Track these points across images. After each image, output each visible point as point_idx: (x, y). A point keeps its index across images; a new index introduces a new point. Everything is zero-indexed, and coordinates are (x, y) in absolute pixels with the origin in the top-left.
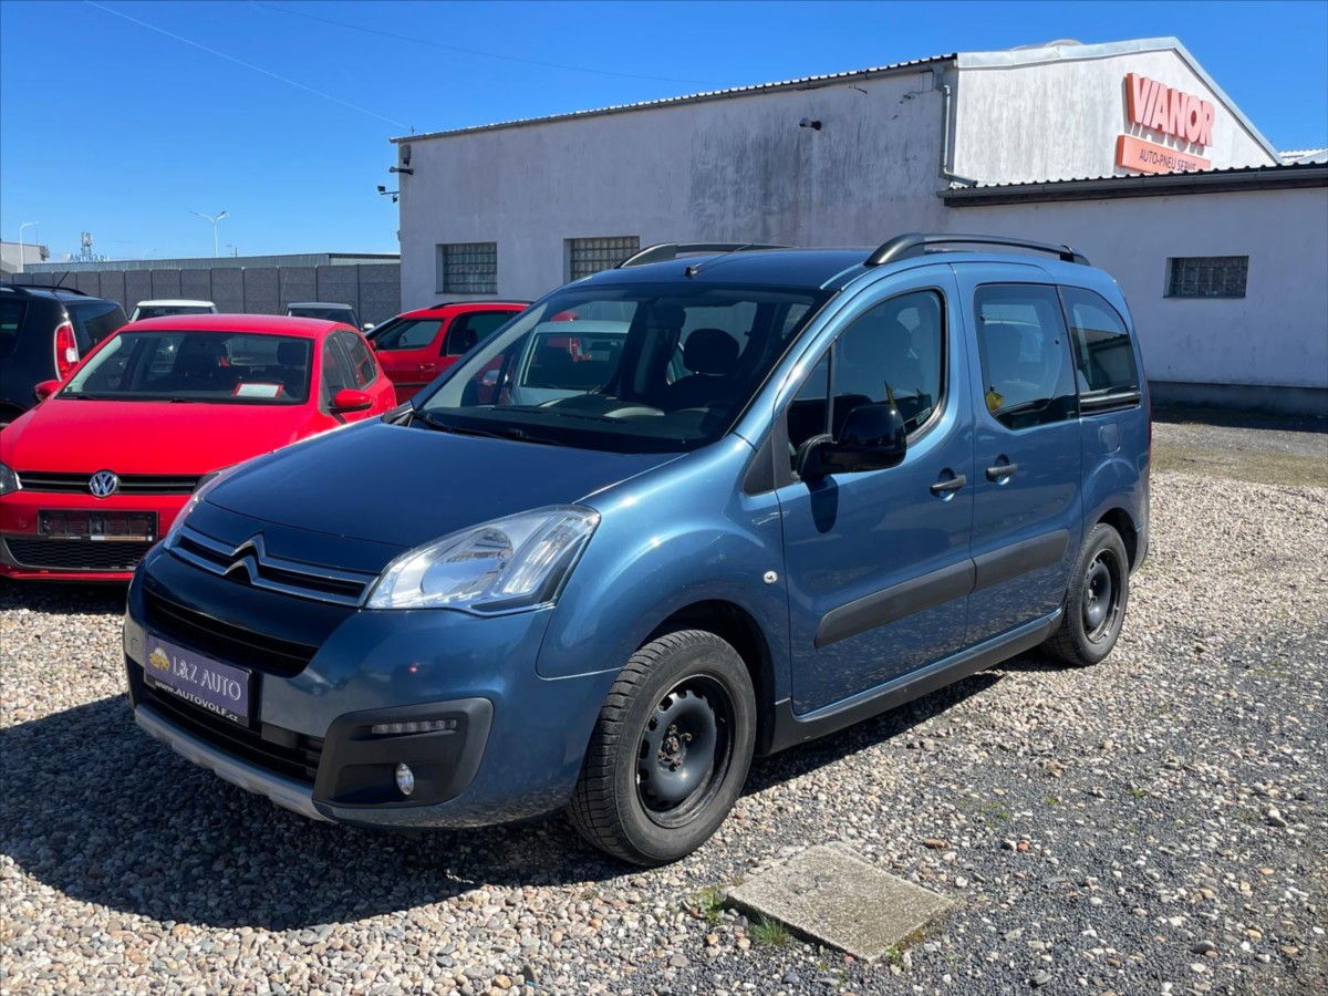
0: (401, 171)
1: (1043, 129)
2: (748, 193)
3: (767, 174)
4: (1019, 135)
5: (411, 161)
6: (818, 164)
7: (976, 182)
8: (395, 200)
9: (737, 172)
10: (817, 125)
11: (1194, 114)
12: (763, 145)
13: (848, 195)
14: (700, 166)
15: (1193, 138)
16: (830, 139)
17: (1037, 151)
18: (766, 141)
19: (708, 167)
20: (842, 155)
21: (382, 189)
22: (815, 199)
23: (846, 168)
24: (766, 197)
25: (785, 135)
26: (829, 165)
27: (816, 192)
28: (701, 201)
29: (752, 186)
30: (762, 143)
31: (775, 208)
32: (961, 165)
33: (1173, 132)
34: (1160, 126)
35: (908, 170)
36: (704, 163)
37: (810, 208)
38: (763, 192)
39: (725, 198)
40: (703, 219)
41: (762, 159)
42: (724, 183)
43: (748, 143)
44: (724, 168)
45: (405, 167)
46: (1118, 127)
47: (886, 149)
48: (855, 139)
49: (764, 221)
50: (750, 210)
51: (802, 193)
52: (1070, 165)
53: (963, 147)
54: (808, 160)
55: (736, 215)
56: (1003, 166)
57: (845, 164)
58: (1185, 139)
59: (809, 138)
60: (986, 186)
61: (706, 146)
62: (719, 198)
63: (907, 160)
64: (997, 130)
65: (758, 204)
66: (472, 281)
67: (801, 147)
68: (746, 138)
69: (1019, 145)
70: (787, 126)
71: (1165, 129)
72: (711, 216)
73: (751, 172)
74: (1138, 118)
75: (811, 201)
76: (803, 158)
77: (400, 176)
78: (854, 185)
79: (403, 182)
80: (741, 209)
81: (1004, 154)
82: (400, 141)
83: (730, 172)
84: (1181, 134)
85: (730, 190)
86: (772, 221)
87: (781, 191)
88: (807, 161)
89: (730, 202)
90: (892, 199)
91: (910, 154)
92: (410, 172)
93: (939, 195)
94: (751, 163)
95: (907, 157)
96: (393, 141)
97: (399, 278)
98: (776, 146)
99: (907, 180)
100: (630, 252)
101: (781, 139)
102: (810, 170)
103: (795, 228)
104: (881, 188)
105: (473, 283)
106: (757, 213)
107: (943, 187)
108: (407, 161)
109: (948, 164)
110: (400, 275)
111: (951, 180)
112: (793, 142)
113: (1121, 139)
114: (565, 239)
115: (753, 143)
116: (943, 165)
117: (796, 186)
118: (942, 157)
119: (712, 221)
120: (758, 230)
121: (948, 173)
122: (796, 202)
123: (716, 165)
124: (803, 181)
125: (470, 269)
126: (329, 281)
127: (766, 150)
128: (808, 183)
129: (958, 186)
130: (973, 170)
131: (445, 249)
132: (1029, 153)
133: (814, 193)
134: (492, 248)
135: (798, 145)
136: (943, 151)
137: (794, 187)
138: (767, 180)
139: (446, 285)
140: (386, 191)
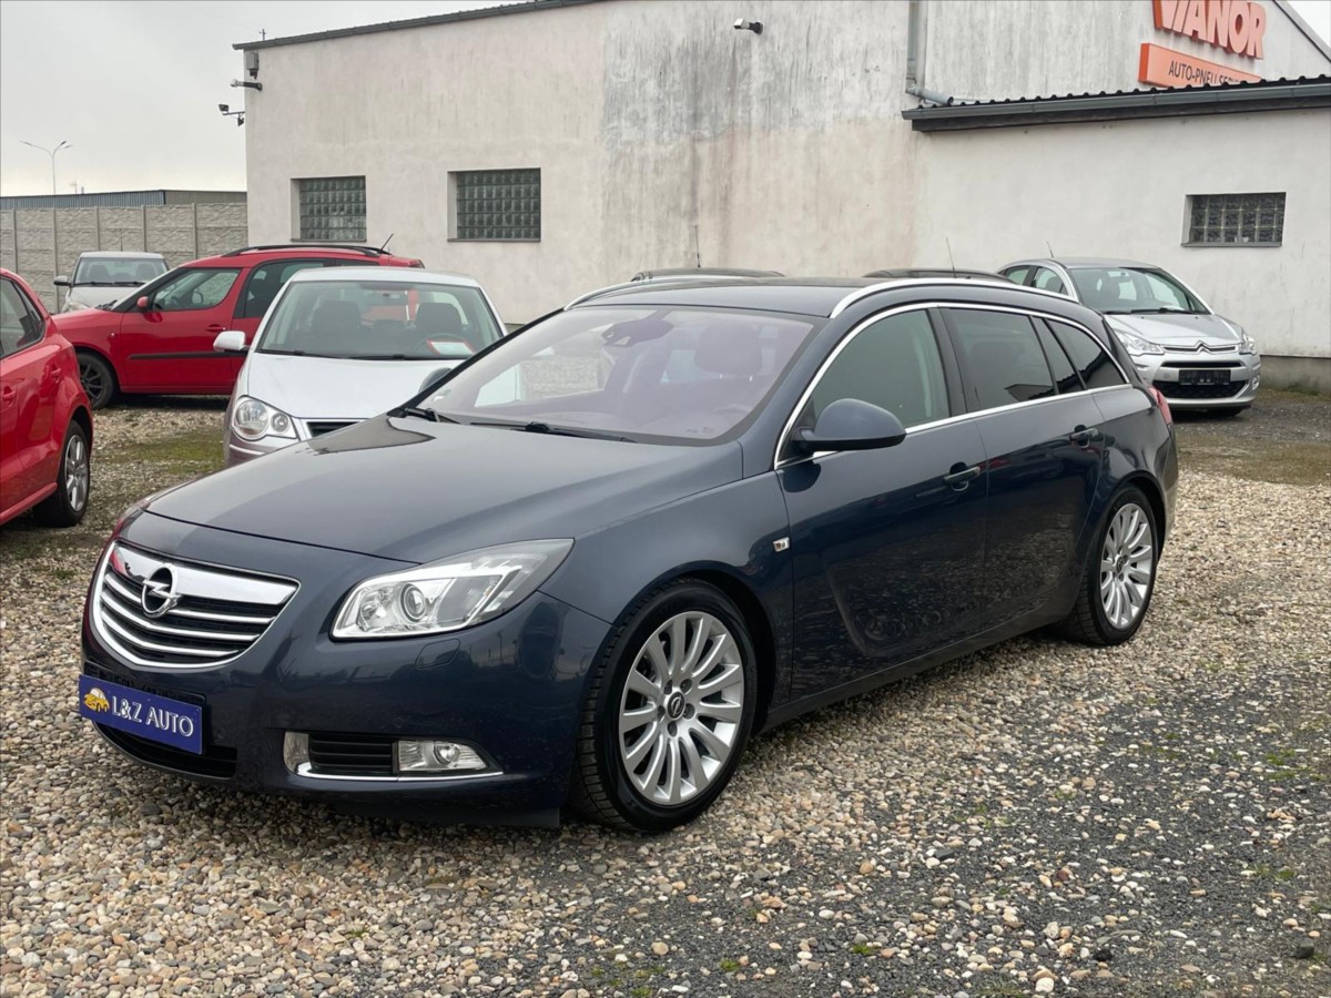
0: (246, 85)
1: (1043, 34)
2: (673, 113)
3: (696, 89)
4: (1011, 41)
5: (259, 73)
6: (758, 77)
7: (951, 99)
8: (241, 122)
9: (660, 87)
10: (757, 28)
11: (1239, 19)
12: (691, 52)
13: (796, 115)
14: (614, 78)
15: (1238, 48)
16: (773, 45)
17: (1034, 63)
18: (695, 45)
19: (621, 80)
20: (787, 64)
21: (224, 108)
22: (754, 122)
23: (793, 81)
24: (696, 118)
25: (718, 39)
26: (772, 78)
27: (757, 112)
28: (615, 124)
29: (678, 104)
30: (690, 50)
31: (706, 133)
32: (933, 77)
33: (1213, 41)
34: (1195, 32)
35: (869, 83)
36: (618, 75)
37: (750, 133)
38: (691, 112)
39: (645, 120)
40: (619, 147)
41: (689, 70)
42: (644, 101)
43: (673, 51)
44: (643, 82)
45: (252, 80)
46: (1142, 32)
47: (842, 58)
48: (803, 45)
49: (694, 150)
50: (675, 135)
51: (740, 113)
52: (1079, 80)
53: (936, 55)
54: (747, 71)
55: (659, 141)
56: (989, 80)
57: (791, 77)
58: (1228, 50)
59: (748, 43)
60: (963, 104)
61: (622, 53)
62: (638, 120)
63: (867, 71)
64: (981, 35)
65: (685, 126)
66: (335, 226)
67: (738, 57)
68: (670, 43)
69: (1011, 53)
70: (720, 28)
71: (1201, 36)
72: (628, 143)
73: (676, 87)
74: (1167, 24)
75: (750, 125)
76: (740, 69)
77: (246, 91)
78: (802, 102)
79: (250, 101)
80: (665, 134)
81: (990, 64)
82: (247, 47)
83: (651, 87)
84: (1223, 43)
85: (651, 109)
86: (704, 150)
87: (713, 110)
88: (745, 73)
89: (652, 125)
90: (849, 122)
91: (871, 64)
92: (258, 87)
93: (906, 115)
94: (677, 75)
95: (868, 68)
96: (237, 47)
97: (246, 222)
98: (707, 54)
99: (868, 97)
100: (533, 187)
101: (713, 44)
102: (749, 84)
103: (731, 159)
104: (836, 107)
105: (338, 229)
106: (684, 140)
107: (912, 105)
108: (254, 72)
109: (919, 78)
110: (246, 217)
111: (921, 97)
112: (727, 48)
113: (1145, 48)
114: (450, 173)
115: (679, 49)
116: (912, 78)
117: (732, 105)
118: (909, 68)
119: (629, 150)
120: (687, 161)
121: (916, 88)
122: (732, 124)
123: (634, 77)
124: (740, 98)
125: (334, 210)
126: (159, 225)
127: (695, 58)
128: (747, 100)
129: (928, 104)
130: (951, 84)
131: (303, 185)
132: (1025, 66)
133: (754, 114)
134: (361, 182)
135: (734, 53)
136: (910, 60)
137: (729, 106)
138: (696, 97)
139: (304, 230)
140: (229, 111)
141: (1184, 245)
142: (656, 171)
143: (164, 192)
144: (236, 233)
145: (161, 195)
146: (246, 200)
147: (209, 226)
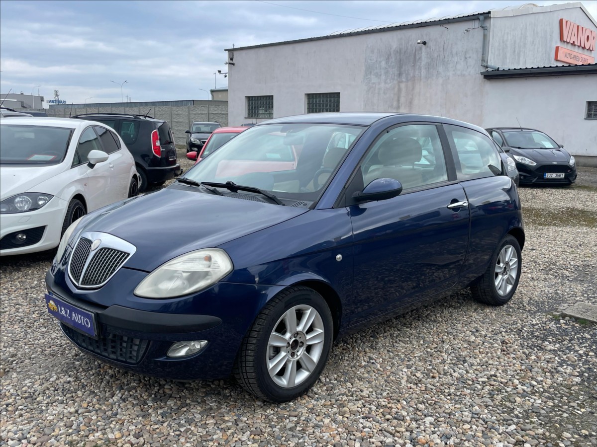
0: (230, 63)
1: (525, 44)
2: (391, 73)
3: (400, 64)
4: (515, 47)
5: (234, 59)
6: (424, 60)
7: (499, 68)
8: (226, 76)
9: (387, 64)
10: (424, 43)
11: (588, 37)
12: (399, 52)
13: (439, 73)
14: (369, 61)
15: (587, 48)
16: (430, 49)
17: (522, 54)
18: (400, 50)
19: (372, 61)
20: (436, 56)
21: (219, 71)
22: (422, 76)
23: (438, 62)
24: (400, 75)
25: (410, 47)
26: (430, 60)
27: (423, 72)
28: (369, 77)
29: (394, 70)
30: (399, 51)
31: (404, 80)
32: (491, 60)
33: (579, 45)
34: (574, 42)
35: (467, 62)
36: (371, 60)
37: (420, 80)
38: (398, 72)
39: (380, 75)
40: (370, 85)
41: (398, 58)
42: (380, 69)
43: (392, 50)
44: (380, 62)
45: (231, 62)
46: (556, 42)
47: (457, 53)
48: (442, 49)
49: (399, 86)
50: (392, 81)
51: (417, 73)
52: (536, 60)
53: (492, 52)
54: (420, 58)
55: (385, 83)
56: (508, 61)
57: (437, 60)
58: (584, 48)
59: (421, 49)
60: (504, 70)
61: (372, 52)
62: (378, 76)
63: (466, 58)
64: (506, 45)
65: (396, 78)
66: (261, 113)
67: (417, 53)
68: (391, 48)
69: (515, 51)
70: (410, 43)
71: (576, 43)
72: (374, 83)
73: (393, 64)
74: (565, 39)
75: (421, 77)
76: (417, 58)
77: (228, 66)
78: (441, 69)
79: (230, 69)
80: (388, 80)
81: (508, 55)
82: (229, 50)
83: (383, 64)
84: (583, 46)
85: (383, 72)
86: (403, 86)
87: (407, 72)
88: (419, 59)
89: (383, 77)
90: (459, 76)
91: (468, 56)
92: (233, 64)
93: (482, 73)
94: (393, 59)
95: (467, 57)
96: (226, 50)
97: (228, 111)
98: (405, 52)
99: (466, 67)
100: (336, 99)
101: (407, 49)
102: (421, 63)
103: (413, 89)
104: (454, 71)
105: (262, 114)
106: (395, 82)
107: (483, 70)
108: (232, 59)
109: (486, 60)
110: (228, 110)
111: (487, 67)
112: (413, 50)
113: (557, 48)
114: (306, 94)
115: (394, 50)
116: (483, 60)
117: (414, 70)
118: (483, 57)
119: (374, 86)
120: (396, 89)
121: (485, 64)
122: (414, 77)
123: (377, 61)
124: (417, 68)
125: (261, 107)
126: (194, 113)
127: (400, 53)
128: (420, 68)
129: (490, 70)
130: (496, 62)
131: (249, 99)
132: (519, 55)
133: (422, 73)
134: (271, 98)
135: (415, 52)
136: (483, 54)
137: (413, 70)
138: (400, 67)
139: (249, 114)
140: (222, 72)
141: (585, 119)
142: (384, 93)
143: (193, 101)
144: (223, 116)
145: (192, 102)
146: (228, 104)
147: (213, 113)
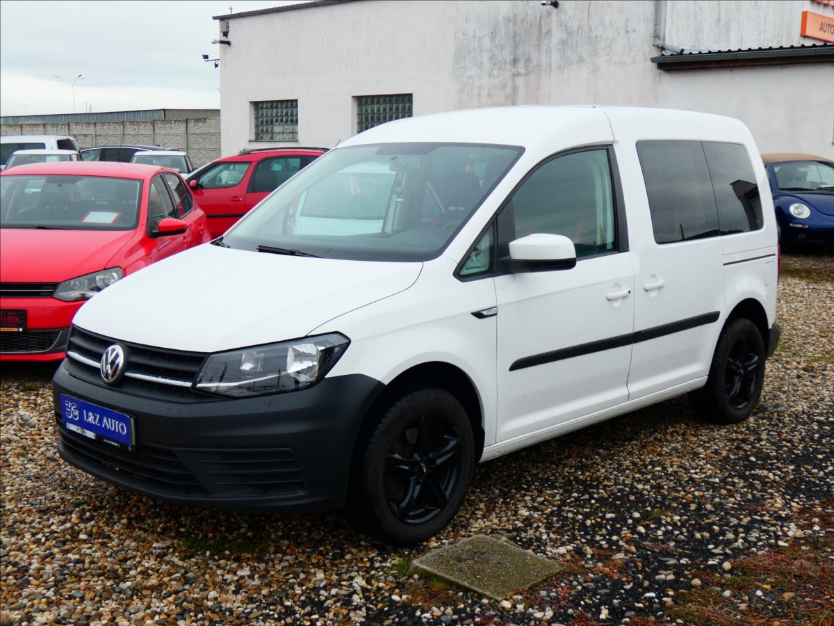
0: (222, 42)
2: (500, 58)
3: (515, 43)
4: (719, 12)
5: (229, 35)
6: (557, 35)
7: (683, 50)
8: (216, 66)
9: (492, 42)
10: (555, 4)
12: (512, 20)
13: (581, 59)
14: (462, 37)
16: (566, 15)
17: (734, 25)
18: (515, 17)
19: (466, 37)
20: (576, 27)
21: (206, 57)
22: (554, 64)
23: (579, 38)
24: (515, 61)
25: (530, 11)
26: (566, 36)
27: (555, 57)
28: (462, 65)
29: (504, 52)
30: (512, 18)
31: (522, 71)
32: (671, 36)
35: (629, 39)
36: (465, 34)
37: (550, 71)
38: (512, 57)
39: (482, 63)
40: (464, 80)
41: (511, 31)
42: (481, 50)
43: (500, 18)
44: (480, 39)
45: (224, 39)
46: (803, 4)
47: (611, 24)
48: (585, 15)
49: (514, 81)
50: (501, 72)
51: (544, 58)
52: (762, 35)
53: (673, 22)
54: (549, 32)
55: (490, 76)
56: (706, 36)
57: (578, 35)
59: (549, 14)
60: (691, 53)
61: (467, 20)
62: (477, 63)
63: (628, 32)
65: (508, 67)
66: (277, 131)
67: (543, 23)
68: (498, 14)
69: (719, 20)
70: (531, 4)
72: (470, 77)
73: (502, 42)
75: (550, 65)
76: (544, 30)
77: (220, 47)
78: (585, 51)
79: (223, 52)
80: (495, 72)
81: (706, 27)
82: (222, 19)
83: (487, 43)
85: (485, 56)
86: (520, 81)
87: (526, 56)
88: (547, 33)
89: (486, 66)
90: (616, 64)
91: (630, 28)
92: (229, 43)
93: (653, 60)
94: (503, 34)
95: (628, 30)
96: (215, 18)
97: (220, 130)
98: (523, 21)
99: (628, 48)
100: (407, 105)
101: (527, 14)
102: (550, 40)
103: (538, 87)
104: (607, 54)
105: (279, 133)
106: (507, 75)
107: (656, 54)
108: (226, 34)
109: (661, 36)
110: (220, 126)
111: (663, 49)
112: (536, 17)
113: (805, 15)
114: (353, 97)
115: (504, 18)
116: (657, 36)
117: (539, 53)
118: (655, 30)
119: (471, 81)
120: (509, 89)
121: (659, 43)
122: (539, 65)
123: (475, 36)
124: (544, 49)
125: (277, 121)
126: (163, 132)
127: (515, 24)
128: (549, 51)
129: (667, 53)
130: (681, 40)
131: (256, 105)
132: (727, 26)
133: (553, 59)
134: (295, 104)
135: (540, 20)
136: (656, 25)
137: (537, 54)
138: (516, 47)
139: (257, 134)
140: (209, 59)
142: (489, 95)
143: (164, 110)
144: (213, 137)
145: (163, 112)
146: (220, 116)
147: (197, 132)
